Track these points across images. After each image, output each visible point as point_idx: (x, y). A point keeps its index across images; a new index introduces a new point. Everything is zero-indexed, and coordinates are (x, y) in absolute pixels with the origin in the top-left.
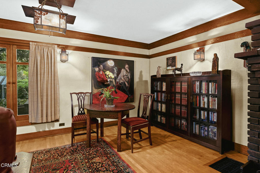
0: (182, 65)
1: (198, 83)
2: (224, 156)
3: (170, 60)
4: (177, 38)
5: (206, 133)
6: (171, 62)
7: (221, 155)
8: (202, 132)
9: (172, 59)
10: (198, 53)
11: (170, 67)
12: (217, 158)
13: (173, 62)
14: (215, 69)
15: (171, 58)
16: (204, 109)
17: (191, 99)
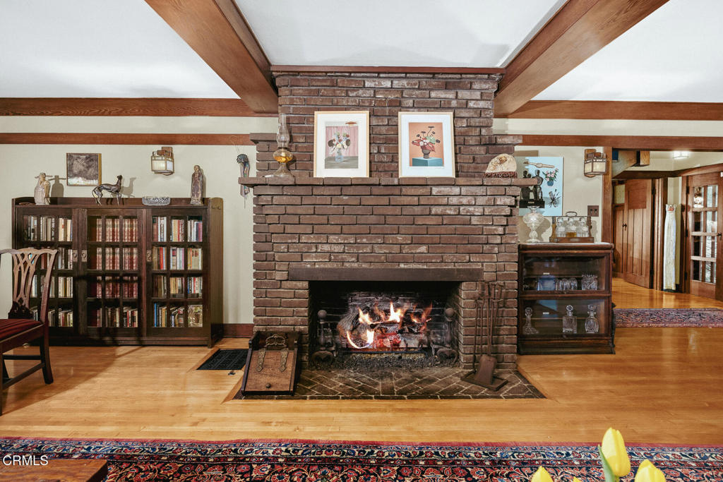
0: (120, 178)
1: (162, 221)
2: (214, 350)
3: (79, 160)
4: (103, 110)
5: (182, 320)
6: (83, 165)
7: (210, 350)
8: (173, 320)
9: (87, 158)
10: (160, 158)
11: (80, 178)
12: (205, 355)
13: (88, 167)
14: (198, 195)
15: (85, 157)
16: (177, 274)
17: (149, 256)
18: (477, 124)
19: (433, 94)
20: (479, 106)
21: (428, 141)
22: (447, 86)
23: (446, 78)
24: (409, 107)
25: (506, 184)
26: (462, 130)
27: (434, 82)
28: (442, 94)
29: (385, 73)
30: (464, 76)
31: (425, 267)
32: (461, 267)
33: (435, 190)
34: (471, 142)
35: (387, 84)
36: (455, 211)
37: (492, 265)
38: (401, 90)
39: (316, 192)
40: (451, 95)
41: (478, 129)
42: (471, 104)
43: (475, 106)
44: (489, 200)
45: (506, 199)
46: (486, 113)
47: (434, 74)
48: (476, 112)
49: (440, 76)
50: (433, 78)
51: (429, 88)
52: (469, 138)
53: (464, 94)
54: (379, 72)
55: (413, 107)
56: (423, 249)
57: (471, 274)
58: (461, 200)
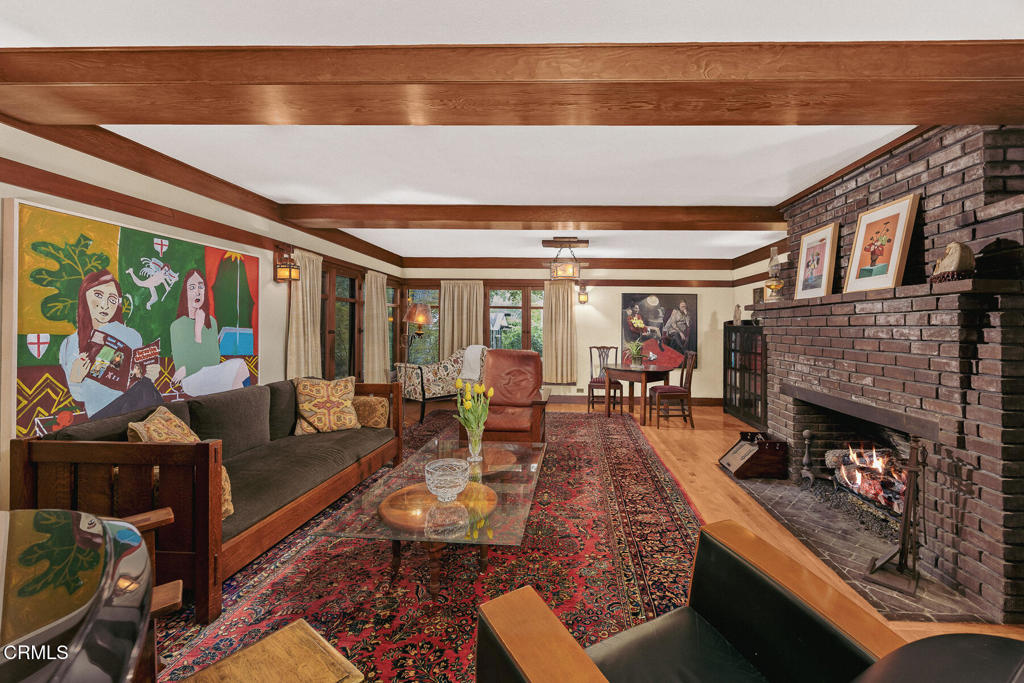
15: (759, 290)
18: (957, 197)
19: (899, 176)
20: (959, 168)
21: (879, 243)
22: (912, 160)
23: (907, 150)
24: (876, 203)
25: (923, 294)
26: (937, 211)
27: (895, 161)
28: (909, 171)
29: (847, 174)
30: (925, 136)
31: (874, 405)
32: (913, 415)
33: (859, 307)
34: (948, 228)
35: (852, 185)
36: (888, 333)
37: (950, 421)
38: (867, 184)
39: (814, 312)
40: (920, 167)
41: (959, 204)
42: (948, 169)
43: (954, 170)
44: (921, 318)
45: (944, 317)
46: (972, 173)
47: (890, 151)
48: (955, 179)
49: (897, 151)
50: (892, 156)
51: (892, 170)
52: (945, 222)
53: (937, 159)
54: (841, 176)
55: (880, 201)
56: (868, 380)
57: (923, 427)
58: (889, 319)
